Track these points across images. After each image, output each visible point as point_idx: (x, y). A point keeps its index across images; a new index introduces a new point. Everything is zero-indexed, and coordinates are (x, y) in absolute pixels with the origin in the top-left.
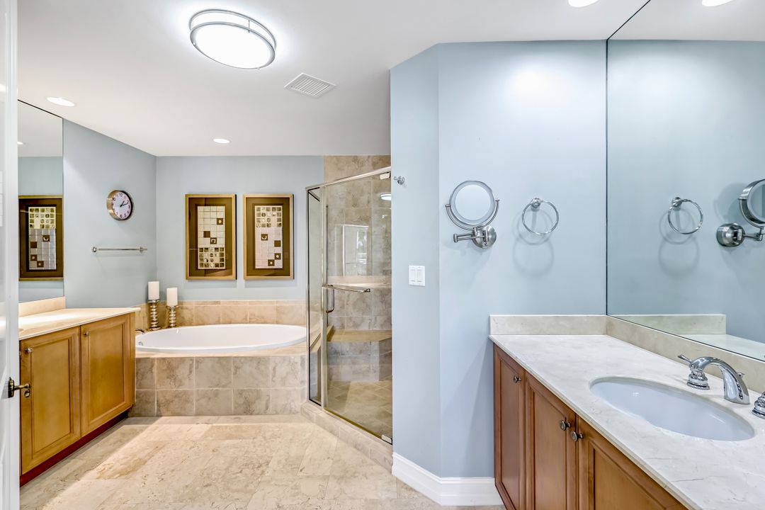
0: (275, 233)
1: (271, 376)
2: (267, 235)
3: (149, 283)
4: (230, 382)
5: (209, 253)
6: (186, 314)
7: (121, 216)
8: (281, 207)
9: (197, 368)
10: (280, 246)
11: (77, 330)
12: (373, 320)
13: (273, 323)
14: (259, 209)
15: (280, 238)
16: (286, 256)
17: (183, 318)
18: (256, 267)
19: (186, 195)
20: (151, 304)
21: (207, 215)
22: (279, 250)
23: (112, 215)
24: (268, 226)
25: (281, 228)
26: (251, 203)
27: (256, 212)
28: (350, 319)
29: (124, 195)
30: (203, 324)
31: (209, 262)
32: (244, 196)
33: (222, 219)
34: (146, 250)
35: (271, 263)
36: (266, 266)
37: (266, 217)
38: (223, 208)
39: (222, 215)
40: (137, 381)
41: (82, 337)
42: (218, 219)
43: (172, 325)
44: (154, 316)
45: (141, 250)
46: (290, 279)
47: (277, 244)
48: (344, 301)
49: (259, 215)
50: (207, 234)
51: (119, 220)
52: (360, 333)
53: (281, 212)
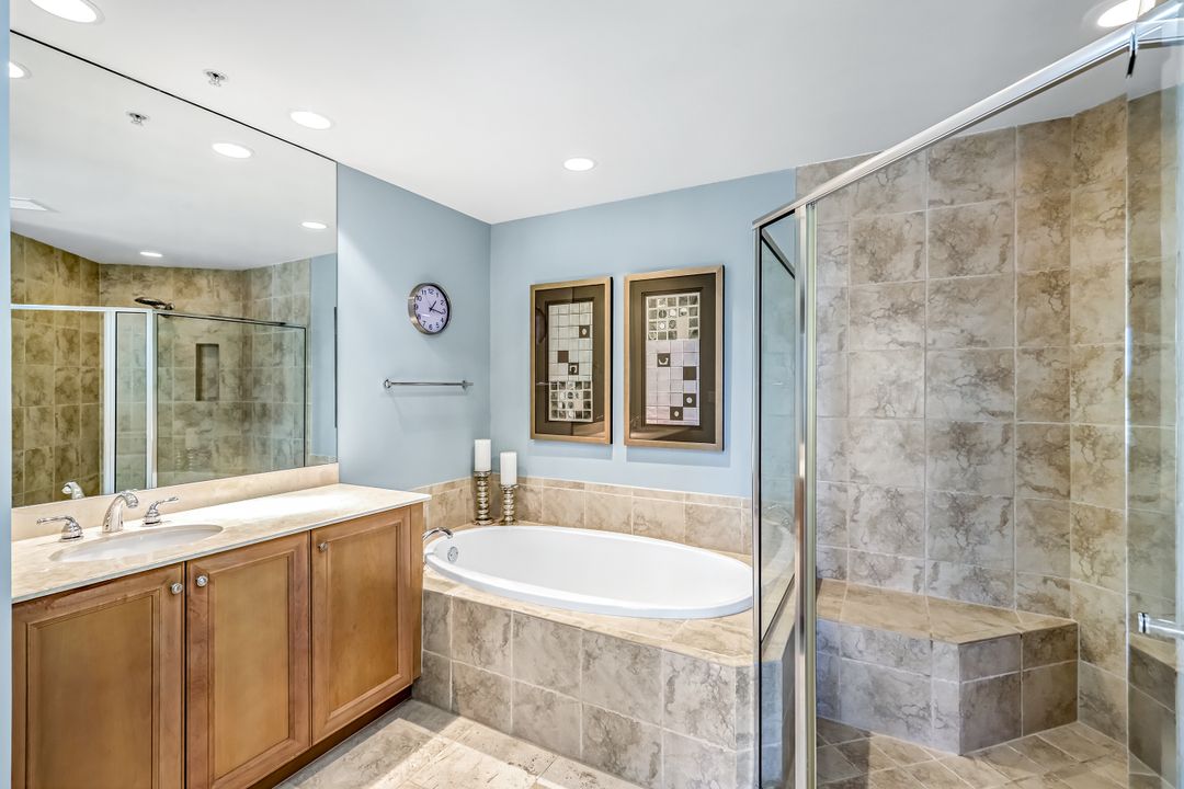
0: (685, 350)
1: (662, 696)
2: (668, 355)
3: (476, 441)
4: (576, 685)
5: (567, 391)
6: (531, 501)
7: (430, 326)
8: (698, 294)
9: (517, 635)
10: (695, 379)
11: (305, 538)
12: (928, 571)
13: (679, 541)
14: (653, 304)
15: (695, 362)
16: (707, 400)
17: (526, 506)
18: (648, 422)
19: (532, 287)
20: (479, 478)
21: (564, 320)
22: (693, 387)
23: (418, 325)
24: (672, 336)
25: (697, 340)
26: (642, 290)
27: (648, 310)
28: (862, 556)
29: (436, 291)
30: (557, 524)
31: (567, 409)
32: (625, 279)
33: (587, 327)
34: (471, 384)
35: (677, 414)
36: (665, 419)
37: (667, 319)
38: (588, 306)
39: (588, 320)
40: (425, 634)
41: (315, 551)
42: (581, 328)
43: (508, 519)
44: (483, 500)
45: (464, 385)
46: (715, 450)
47: (688, 373)
48: (844, 512)
49: (653, 315)
50: (563, 357)
51: (428, 333)
52: (891, 597)
53: (698, 305)
